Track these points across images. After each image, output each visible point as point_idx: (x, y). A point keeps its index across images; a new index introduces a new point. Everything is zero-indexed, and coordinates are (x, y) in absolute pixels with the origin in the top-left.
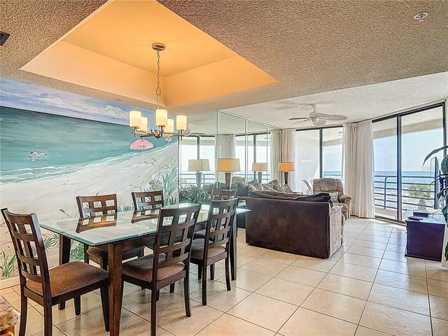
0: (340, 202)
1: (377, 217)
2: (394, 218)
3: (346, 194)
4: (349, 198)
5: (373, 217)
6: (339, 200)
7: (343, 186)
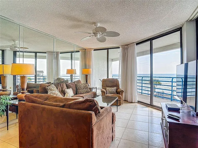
0: (117, 93)
1: (139, 102)
2: (148, 103)
3: (121, 87)
4: (122, 91)
5: (137, 102)
6: (117, 92)
7: (120, 83)
